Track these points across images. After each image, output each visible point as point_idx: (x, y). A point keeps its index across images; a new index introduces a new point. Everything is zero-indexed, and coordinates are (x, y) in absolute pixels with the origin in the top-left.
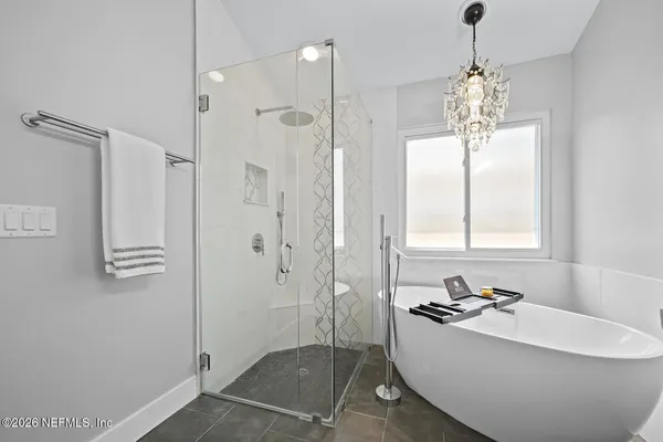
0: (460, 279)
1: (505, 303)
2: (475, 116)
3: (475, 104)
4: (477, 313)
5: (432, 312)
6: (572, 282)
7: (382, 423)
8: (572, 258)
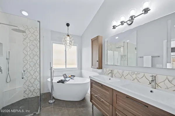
0: (65, 74)
1: (73, 78)
2: (68, 44)
3: (68, 42)
4: (69, 80)
5: (62, 82)
6: (81, 73)
7: (52, 107)
8: (81, 69)
